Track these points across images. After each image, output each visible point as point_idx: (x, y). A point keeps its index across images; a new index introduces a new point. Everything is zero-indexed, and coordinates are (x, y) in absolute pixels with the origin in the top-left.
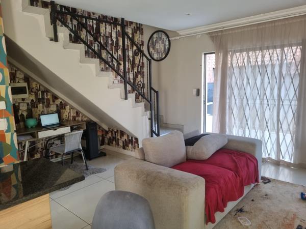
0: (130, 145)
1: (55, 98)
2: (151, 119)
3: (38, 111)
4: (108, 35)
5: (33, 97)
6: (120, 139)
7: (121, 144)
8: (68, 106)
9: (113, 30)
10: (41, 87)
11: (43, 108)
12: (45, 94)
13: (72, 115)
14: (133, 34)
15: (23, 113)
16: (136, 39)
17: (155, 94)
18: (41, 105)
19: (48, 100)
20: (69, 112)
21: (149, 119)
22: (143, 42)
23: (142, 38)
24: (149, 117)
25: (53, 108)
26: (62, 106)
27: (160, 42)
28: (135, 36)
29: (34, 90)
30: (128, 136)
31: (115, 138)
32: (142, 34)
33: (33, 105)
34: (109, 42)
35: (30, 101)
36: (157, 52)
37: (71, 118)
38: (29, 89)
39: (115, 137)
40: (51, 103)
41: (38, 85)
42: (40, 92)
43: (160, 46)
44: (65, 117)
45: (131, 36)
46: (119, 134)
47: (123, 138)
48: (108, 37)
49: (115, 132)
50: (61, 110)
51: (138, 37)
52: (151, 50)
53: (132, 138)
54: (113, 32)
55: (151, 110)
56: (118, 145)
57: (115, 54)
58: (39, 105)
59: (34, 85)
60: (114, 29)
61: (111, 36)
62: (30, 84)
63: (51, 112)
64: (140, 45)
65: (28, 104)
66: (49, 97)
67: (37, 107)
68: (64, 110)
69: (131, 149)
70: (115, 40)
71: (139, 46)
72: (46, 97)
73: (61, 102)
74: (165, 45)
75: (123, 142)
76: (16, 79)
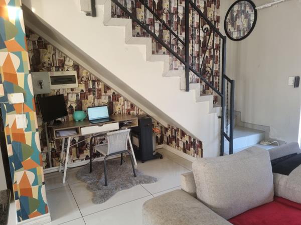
0: (192, 149)
1: (107, 88)
2: (221, 117)
3: (88, 103)
4: (172, 11)
5: (82, 87)
6: (180, 139)
7: (181, 145)
8: (122, 98)
9: (179, 4)
10: (92, 76)
11: (94, 99)
12: (96, 83)
13: (126, 108)
14: (205, 8)
15: (72, 105)
16: (210, 15)
17: (230, 84)
18: (92, 96)
19: (99, 90)
20: (123, 105)
21: (219, 117)
22: (218, 18)
23: (218, 13)
24: (219, 115)
25: (105, 99)
26: (115, 97)
27: (243, 16)
28: (208, 11)
29: (84, 79)
30: (190, 137)
31: (174, 138)
32: (218, 7)
33: (83, 96)
34: (174, 20)
35: (80, 91)
36: (238, 30)
37: (125, 111)
38: (78, 78)
39: (175, 136)
40: (103, 93)
41: (89, 74)
42: (90, 81)
43: (242, 22)
44: (117, 110)
45: (202, 11)
46: (179, 134)
47: (183, 138)
48: (173, 14)
49: (175, 131)
50: (114, 102)
51: (212, 12)
52: (230, 27)
53: (194, 140)
54: (179, 7)
55: (222, 105)
56: (178, 146)
57: (181, 34)
58: (89, 96)
59: (84, 74)
60: (181, 3)
61: (177, 12)
62: (80, 72)
63: (102, 104)
64: (215, 22)
65: (77, 95)
66: (100, 87)
67: (87, 99)
68: (117, 102)
69: (193, 154)
70: (181, 17)
71: (213, 23)
72: (97, 87)
73: (114, 93)
74: (249, 21)
75: (184, 143)
76: (65, 66)
